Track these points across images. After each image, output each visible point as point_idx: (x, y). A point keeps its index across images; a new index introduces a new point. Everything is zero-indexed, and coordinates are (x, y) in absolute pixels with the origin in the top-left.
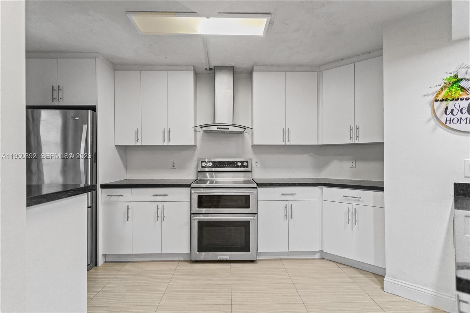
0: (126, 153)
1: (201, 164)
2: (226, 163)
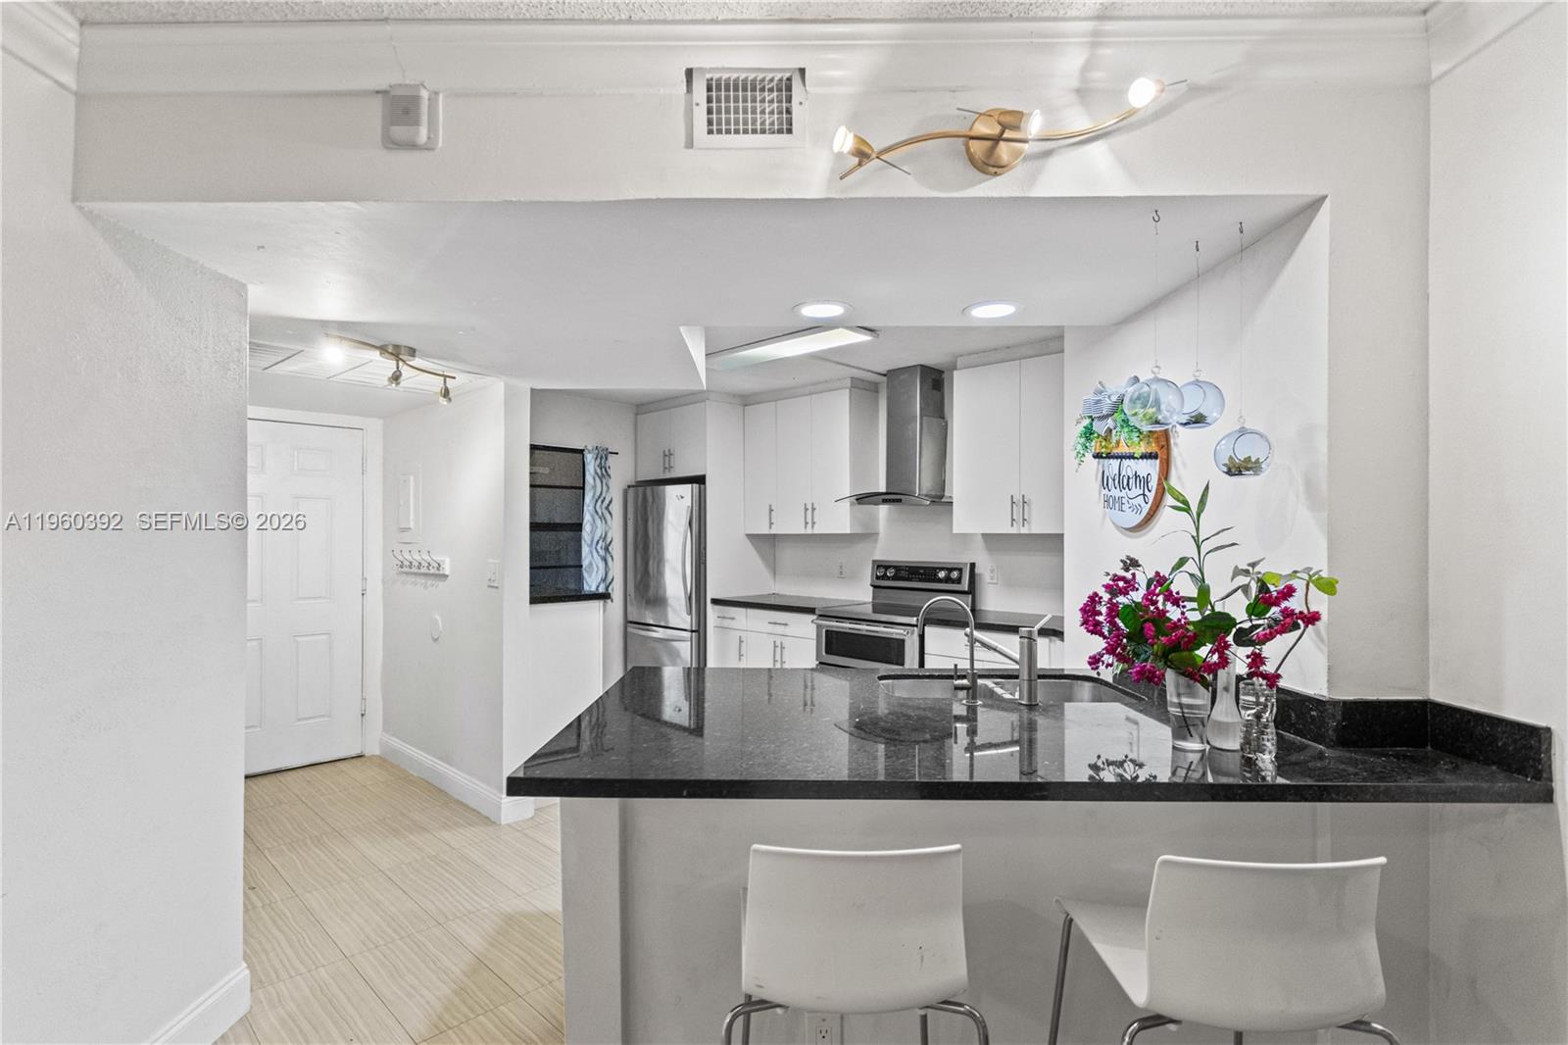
0: (774, 546)
1: (876, 570)
2: (922, 571)
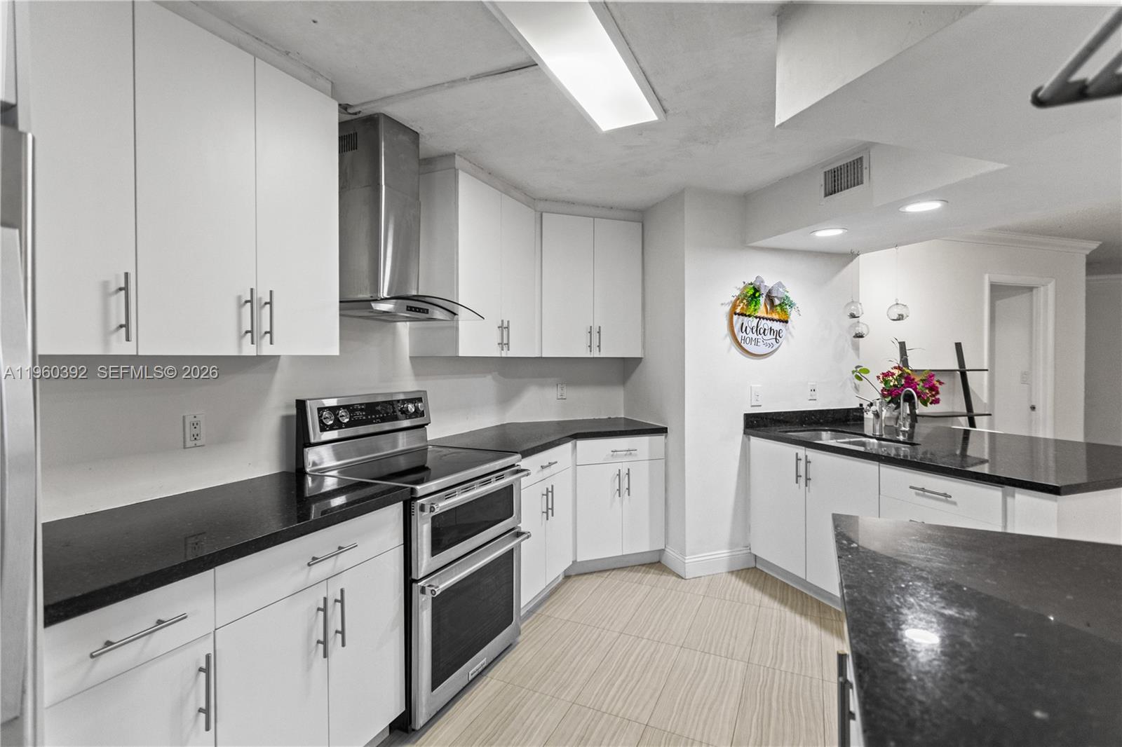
1: (320, 417)
2: (379, 408)
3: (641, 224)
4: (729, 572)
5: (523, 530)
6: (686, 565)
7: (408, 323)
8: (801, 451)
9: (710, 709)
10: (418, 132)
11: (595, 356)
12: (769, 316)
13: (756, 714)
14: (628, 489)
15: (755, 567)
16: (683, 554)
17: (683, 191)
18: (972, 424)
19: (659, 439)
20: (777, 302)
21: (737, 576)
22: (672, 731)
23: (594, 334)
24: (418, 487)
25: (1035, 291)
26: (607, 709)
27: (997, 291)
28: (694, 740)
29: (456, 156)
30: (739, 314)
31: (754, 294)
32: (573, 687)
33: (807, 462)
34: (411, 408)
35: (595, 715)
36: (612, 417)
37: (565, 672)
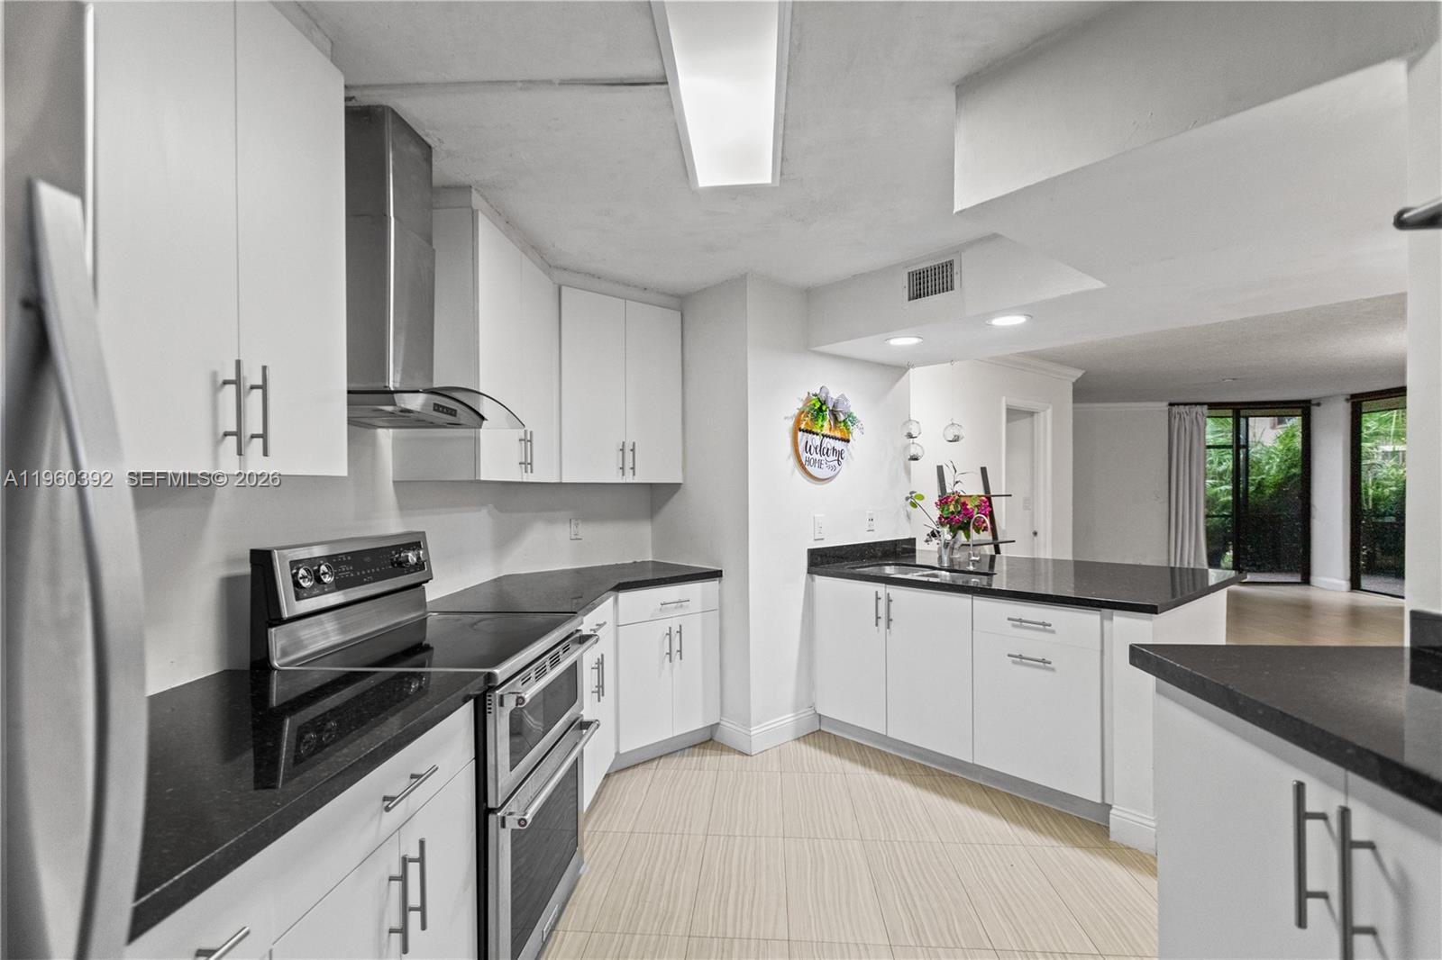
1: (294, 576)
2: (367, 559)
3: (680, 313)
4: (795, 740)
5: (586, 718)
6: (752, 738)
7: (391, 430)
8: (881, 588)
9: (848, 903)
10: (433, 146)
11: (628, 481)
12: (832, 434)
13: (896, 896)
14: (680, 651)
15: (820, 730)
16: (747, 723)
17: (744, 277)
18: (997, 551)
19: (711, 586)
20: (842, 418)
21: (805, 743)
22: (820, 940)
23: (627, 451)
24: (497, 671)
25: (1036, 415)
26: (735, 933)
27: (1013, 414)
28: (847, 943)
29: (473, 190)
30: (803, 431)
31: (820, 408)
32: (679, 917)
33: (890, 601)
34: (412, 557)
35: (723, 944)
36: (638, 561)
37: (660, 901)
